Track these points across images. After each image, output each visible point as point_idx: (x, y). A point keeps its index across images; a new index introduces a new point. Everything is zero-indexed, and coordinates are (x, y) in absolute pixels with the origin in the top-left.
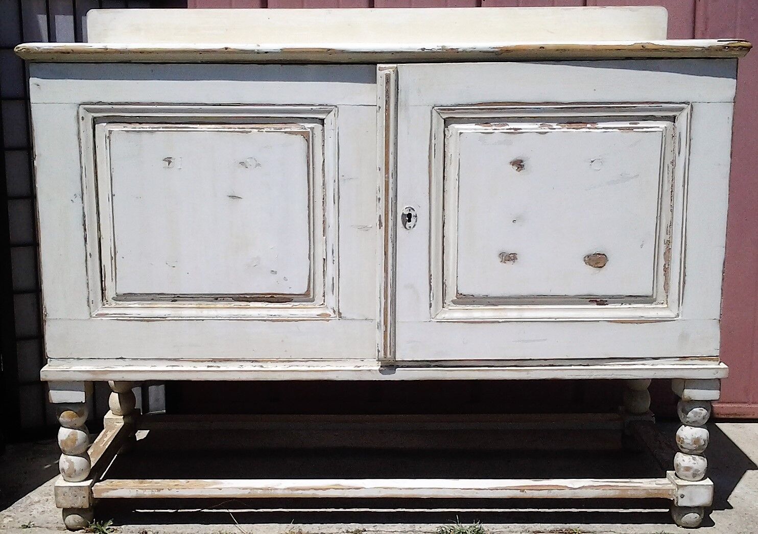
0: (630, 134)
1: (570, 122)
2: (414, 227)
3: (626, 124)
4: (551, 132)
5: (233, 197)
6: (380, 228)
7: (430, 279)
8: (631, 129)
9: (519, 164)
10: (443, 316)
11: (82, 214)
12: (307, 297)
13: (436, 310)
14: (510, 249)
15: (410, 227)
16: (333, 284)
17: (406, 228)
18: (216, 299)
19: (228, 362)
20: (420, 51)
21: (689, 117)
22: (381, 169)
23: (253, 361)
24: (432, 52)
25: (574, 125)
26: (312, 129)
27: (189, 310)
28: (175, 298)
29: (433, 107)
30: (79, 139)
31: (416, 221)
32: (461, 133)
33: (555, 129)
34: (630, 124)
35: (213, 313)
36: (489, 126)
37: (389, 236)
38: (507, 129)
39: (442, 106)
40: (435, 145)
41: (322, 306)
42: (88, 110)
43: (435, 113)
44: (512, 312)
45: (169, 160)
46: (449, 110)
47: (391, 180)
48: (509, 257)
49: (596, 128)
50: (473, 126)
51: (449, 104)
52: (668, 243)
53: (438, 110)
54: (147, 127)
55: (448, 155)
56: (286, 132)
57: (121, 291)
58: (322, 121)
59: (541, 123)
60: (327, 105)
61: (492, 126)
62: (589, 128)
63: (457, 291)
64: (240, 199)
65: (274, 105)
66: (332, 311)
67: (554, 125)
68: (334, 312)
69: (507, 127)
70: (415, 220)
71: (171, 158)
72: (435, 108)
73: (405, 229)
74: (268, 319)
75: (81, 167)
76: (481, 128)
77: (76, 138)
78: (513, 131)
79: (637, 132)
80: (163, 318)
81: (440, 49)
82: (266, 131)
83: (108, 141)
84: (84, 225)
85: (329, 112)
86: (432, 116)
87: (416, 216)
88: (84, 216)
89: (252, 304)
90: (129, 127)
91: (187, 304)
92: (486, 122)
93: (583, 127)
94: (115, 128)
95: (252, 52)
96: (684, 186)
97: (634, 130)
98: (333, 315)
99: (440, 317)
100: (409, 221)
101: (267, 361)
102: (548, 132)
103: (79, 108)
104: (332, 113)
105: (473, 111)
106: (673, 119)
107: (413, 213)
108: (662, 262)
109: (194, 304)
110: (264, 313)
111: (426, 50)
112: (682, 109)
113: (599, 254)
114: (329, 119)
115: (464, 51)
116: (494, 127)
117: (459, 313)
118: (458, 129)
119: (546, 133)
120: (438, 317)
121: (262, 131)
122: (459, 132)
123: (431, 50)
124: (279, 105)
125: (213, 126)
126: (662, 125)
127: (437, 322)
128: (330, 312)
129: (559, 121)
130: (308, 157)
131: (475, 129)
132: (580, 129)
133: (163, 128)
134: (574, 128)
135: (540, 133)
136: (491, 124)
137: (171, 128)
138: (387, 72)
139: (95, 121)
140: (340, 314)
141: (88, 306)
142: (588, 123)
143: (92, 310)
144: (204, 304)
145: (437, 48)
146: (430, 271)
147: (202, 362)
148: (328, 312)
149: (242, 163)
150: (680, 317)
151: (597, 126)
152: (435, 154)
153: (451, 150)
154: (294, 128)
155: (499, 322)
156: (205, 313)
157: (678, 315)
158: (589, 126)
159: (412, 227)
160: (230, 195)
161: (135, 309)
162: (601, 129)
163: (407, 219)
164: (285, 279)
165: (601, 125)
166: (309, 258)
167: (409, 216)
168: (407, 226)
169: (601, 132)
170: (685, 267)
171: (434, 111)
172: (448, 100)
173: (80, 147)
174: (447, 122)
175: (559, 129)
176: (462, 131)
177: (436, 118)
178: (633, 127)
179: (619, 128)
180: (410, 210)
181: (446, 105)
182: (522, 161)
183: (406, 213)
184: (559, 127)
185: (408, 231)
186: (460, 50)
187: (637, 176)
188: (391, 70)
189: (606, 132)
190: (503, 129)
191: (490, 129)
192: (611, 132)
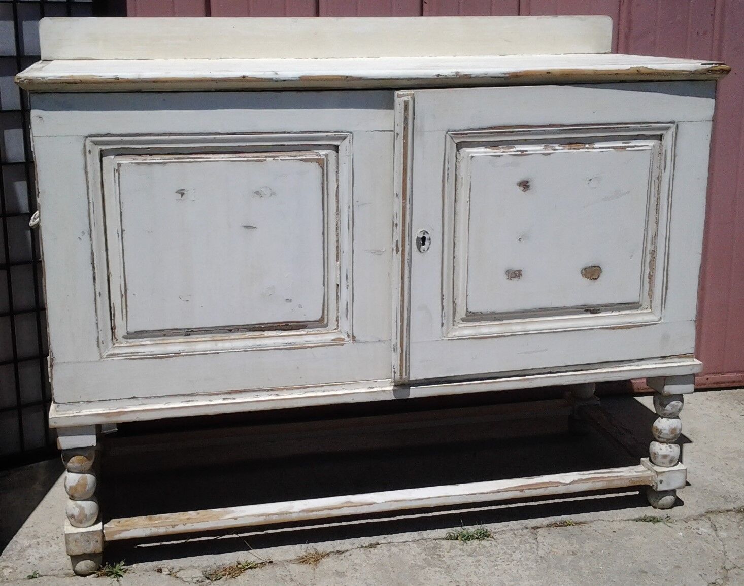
0: (624, 153)
1: (571, 143)
2: (428, 249)
3: (619, 144)
4: (554, 153)
5: (247, 227)
6: (397, 253)
7: (442, 299)
8: (624, 148)
9: (525, 185)
10: (454, 334)
11: (90, 252)
12: (321, 323)
13: (448, 328)
14: (516, 267)
15: (424, 250)
16: (347, 309)
17: (420, 251)
18: (231, 331)
19: (244, 393)
20: (436, 77)
21: (674, 135)
22: (399, 196)
23: (268, 390)
24: (446, 78)
25: (574, 146)
26: (326, 155)
27: (202, 344)
28: (188, 332)
29: (447, 132)
30: (86, 173)
31: (430, 244)
32: (472, 157)
33: (557, 150)
34: (623, 143)
35: (228, 345)
36: (498, 149)
37: (406, 261)
38: (515, 151)
39: (455, 131)
40: (448, 169)
41: (335, 331)
42: (96, 143)
43: (448, 138)
44: (516, 326)
45: (182, 193)
46: (461, 134)
47: (408, 206)
48: (515, 274)
49: (593, 148)
50: (482, 149)
51: (462, 128)
52: (653, 252)
53: (451, 135)
54: (158, 159)
55: (460, 177)
56: (301, 160)
57: (132, 329)
58: (336, 148)
59: (544, 145)
60: (342, 132)
61: (500, 148)
62: (587, 148)
63: (467, 309)
64: (255, 229)
65: (289, 133)
66: (346, 335)
67: (557, 146)
68: (348, 336)
69: (514, 149)
71: (184, 190)
72: (449, 133)
73: (419, 253)
74: (283, 347)
75: (89, 203)
76: (490, 151)
77: (83, 172)
78: (520, 153)
79: (629, 150)
80: (177, 354)
81: (454, 75)
82: (281, 160)
83: (117, 174)
84: (93, 263)
85: (344, 138)
86: (445, 141)
87: (430, 239)
88: (92, 254)
89: (266, 334)
90: (140, 159)
91: (200, 338)
92: (494, 145)
93: (582, 147)
94: (123, 161)
95: (270, 80)
96: (668, 200)
97: (627, 149)
98: (347, 339)
99: (451, 335)
100: (424, 244)
101: (282, 389)
102: (551, 153)
103: (85, 140)
104: (347, 140)
105: (484, 135)
106: (660, 138)
107: (427, 237)
108: (647, 271)
109: (208, 337)
110: (279, 341)
111: (440, 77)
112: (668, 129)
113: (594, 267)
114: (343, 146)
115: (477, 77)
116: (502, 150)
117: (468, 330)
118: (469, 153)
119: (549, 154)
120: (449, 335)
121: (278, 160)
122: (470, 155)
123: (445, 76)
124: (295, 133)
125: (227, 156)
126: (651, 143)
127: (449, 340)
128: (344, 336)
129: (562, 142)
130: (323, 184)
131: (485, 152)
132: (579, 149)
133: (175, 159)
134: (574, 149)
135: (545, 154)
136: (500, 146)
137: (183, 158)
138: (405, 99)
139: (102, 154)
140: (354, 337)
141: (98, 346)
142: (587, 143)
143: (102, 351)
144: (218, 336)
145: (451, 74)
146: (442, 292)
147: (218, 394)
148: (342, 337)
149: (257, 193)
150: (662, 320)
151: (594, 146)
152: (448, 178)
153: (462, 173)
154: (309, 155)
155: (505, 336)
156: (220, 345)
157: (660, 319)
158: (587, 146)
159: (426, 249)
160: (245, 225)
161: (147, 347)
162: (598, 148)
163: (422, 242)
164: (300, 307)
165: (597, 145)
166: (324, 284)
167: (424, 239)
168: (421, 250)
169: (599, 152)
170: (667, 275)
171: (447, 136)
172: (462, 124)
173: (87, 182)
174: (459, 146)
175: (560, 150)
176: (473, 155)
177: (450, 143)
178: (625, 146)
179: (614, 148)
180: (424, 234)
181: (459, 129)
182: (527, 182)
183: (421, 236)
184: (561, 148)
185: (422, 254)
186: (472, 76)
187: (629, 192)
188: (409, 97)
189: (603, 151)
190: (511, 152)
191: (499, 152)
192: (607, 151)
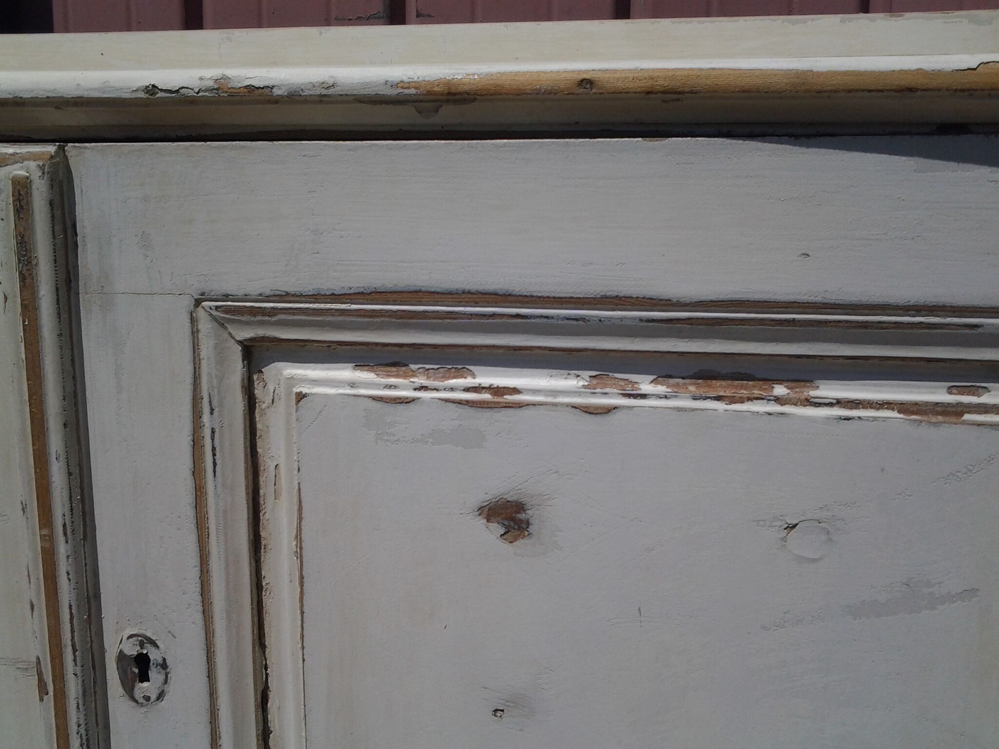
0: (947, 430)
2: (161, 696)
3: (936, 394)
4: (630, 408)
6: (41, 700)
8: (954, 412)
9: (510, 517)
15: (147, 699)
17: (136, 702)
20: (142, 95)
22: (28, 510)
24: (181, 99)
25: (721, 388)
29: (198, 303)
31: (166, 682)
32: (301, 397)
33: (644, 396)
34: (950, 391)
36: (405, 376)
37: (73, 728)
38: (467, 390)
39: (226, 297)
40: (213, 432)
43: (205, 325)
46: (253, 311)
47: (63, 549)
49: (808, 402)
50: (345, 373)
51: (254, 289)
53: (214, 313)
55: (268, 464)
59: (594, 373)
61: (414, 374)
62: (778, 400)
67: (646, 385)
69: (469, 381)
70: (162, 677)
72: (203, 304)
73: (132, 703)
76: (369, 380)
78: (487, 396)
79: (980, 424)
81: (211, 91)
86: (195, 332)
87: (164, 665)
92: (392, 359)
93: (756, 392)
97: (967, 417)
100: (144, 677)
102: (615, 408)
105: (340, 318)
107: (154, 655)
111: (160, 95)
115: (294, 100)
116: (421, 381)
118: (292, 381)
119: (608, 410)
122: (296, 390)
123: (177, 91)
129: (666, 368)
131: (352, 385)
132: (741, 401)
134: (718, 398)
135: (588, 410)
136: (413, 367)
138: (19, 171)
142: (780, 381)
145: (198, 86)
151: (813, 393)
152: (215, 464)
158: (780, 390)
159: (153, 697)
162: (830, 405)
163: (136, 671)
165: (828, 390)
167: (142, 663)
168: (138, 695)
169: (828, 418)
171: (201, 313)
174: (254, 354)
175: (659, 397)
176: (305, 390)
177: (212, 343)
178: (959, 404)
179: (904, 408)
180: (142, 645)
181: (240, 293)
182: (520, 507)
183: (131, 650)
184: (661, 389)
185: (143, 710)
186: (277, 92)
187: (970, 593)
188: (33, 165)
189: (848, 419)
190: (452, 389)
191: (404, 388)
192: (868, 419)
